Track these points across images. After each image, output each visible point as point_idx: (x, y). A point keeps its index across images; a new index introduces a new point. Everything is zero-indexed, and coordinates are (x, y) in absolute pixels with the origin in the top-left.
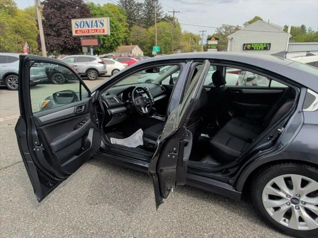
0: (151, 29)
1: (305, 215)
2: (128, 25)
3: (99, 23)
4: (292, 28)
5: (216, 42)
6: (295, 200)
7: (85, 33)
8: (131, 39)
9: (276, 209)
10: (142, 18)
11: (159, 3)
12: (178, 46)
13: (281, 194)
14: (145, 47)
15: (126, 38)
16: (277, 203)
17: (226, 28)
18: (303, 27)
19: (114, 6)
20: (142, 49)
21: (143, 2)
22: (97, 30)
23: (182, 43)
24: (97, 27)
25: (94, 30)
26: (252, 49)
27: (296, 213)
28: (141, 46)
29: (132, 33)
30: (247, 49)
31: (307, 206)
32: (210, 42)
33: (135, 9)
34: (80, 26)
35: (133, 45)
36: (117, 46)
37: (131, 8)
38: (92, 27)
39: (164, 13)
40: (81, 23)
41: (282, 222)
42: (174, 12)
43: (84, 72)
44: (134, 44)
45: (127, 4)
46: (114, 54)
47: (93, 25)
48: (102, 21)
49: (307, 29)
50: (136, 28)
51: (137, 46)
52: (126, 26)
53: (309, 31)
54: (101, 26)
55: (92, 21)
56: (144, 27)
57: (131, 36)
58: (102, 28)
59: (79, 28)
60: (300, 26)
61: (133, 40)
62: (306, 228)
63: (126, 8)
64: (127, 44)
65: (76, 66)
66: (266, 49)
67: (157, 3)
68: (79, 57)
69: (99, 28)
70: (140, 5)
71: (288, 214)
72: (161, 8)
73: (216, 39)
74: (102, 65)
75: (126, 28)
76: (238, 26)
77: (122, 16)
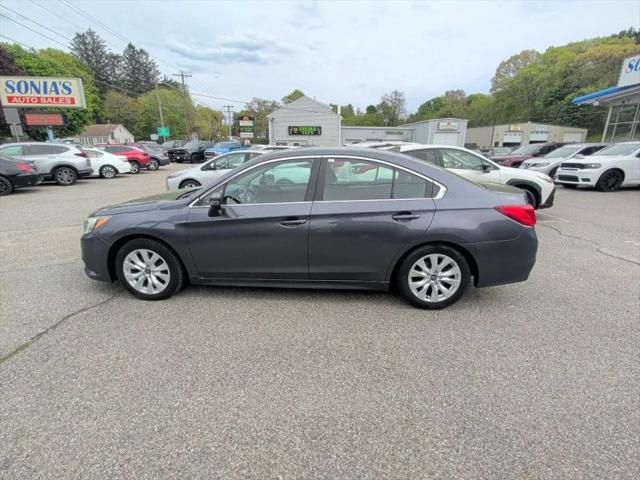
0: (143, 99)
1: (443, 288)
2: (97, 89)
3: (60, 88)
4: (342, 108)
5: (250, 123)
6: (434, 277)
7: (30, 102)
8: (107, 114)
9: (419, 289)
10: (123, 81)
11: (150, 58)
12: (192, 127)
13: (423, 274)
14: (135, 127)
15: (95, 112)
16: (420, 283)
17: (259, 103)
18: (350, 106)
20: (131, 130)
21: (121, 55)
22: (57, 99)
23: (197, 124)
24: (57, 93)
25: (52, 98)
26: (299, 133)
27: (436, 288)
28: (129, 125)
29: (107, 105)
30: (293, 134)
31: (443, 279)
32: (242, 123)
33: (107, 65)
34: (19, 91)
35: (112, 123)
36: (81, 125)
38: (45, 92)
39: (162, 75)
40: (19, 84)
41: (426, 300)
42: (183, 76)
43: (49, 171)
44: (114, 121)
45: (90, 53)
46: (76, 139)
47: (48, 90)
48: (67, 84)
49: (355, 109)
50: (113, 95)
51: (120, 127)
52: (93, 92)
53: (358, 112)
54: (66, 92)
55: (45, 83)
56: (128, 94)
57: (107, 110)
58: (70, 96)
59: (17, 94)
60: (347, 105)
61: (111, 115)
62: (443, 299)
63: (89, 62)
64: (99, 122)
65: (32, 162)
66: (316, 133)
67: (146, 58)
68: (31, 146)
69: (61, 95)
70: (116, 57)
71: (429, 292)
72: (155, 67)
73: (250, 119)
74: (83, 159)
76: (274, 102)
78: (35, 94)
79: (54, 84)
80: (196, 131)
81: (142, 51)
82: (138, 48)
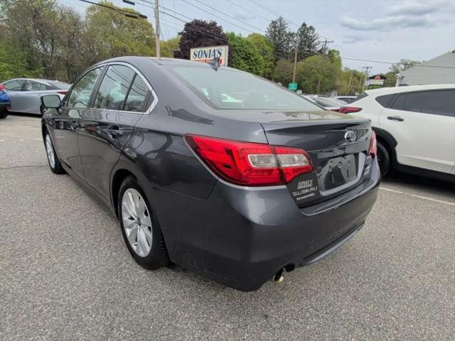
2: (274, 58)
3: (217, 53)
5: (381, 82)
11: (315, 32)
12: (332, 86)
17: (406, 64)
19: (260, 36)
21: (296, 32)
23: (338, 83)
24: (215, 57)
29: (277, 68)
32: (373, 82)
33: (285, 40)
34: (199, 56)
37: (280, 39)
38: (209, 57)
40: (199, 52)
42: (326, 42)
45: (277, 33)
47: (211, 55)
48: (220, 51)
50: (282, 62)
52: (272, 60)
54: (219, 56)
57: (275, 73)
59: (197, 59)
63: (275, 39)
67: (313, 32)
70: (291, 35)
72: (317, 38)
73: (382, 78)
75: (270, 63)
77: (267, 48)
78: (205, 58)
79: (214, 51)
80: (335, 89)
81: (311, 28)
82: (308, 26)
